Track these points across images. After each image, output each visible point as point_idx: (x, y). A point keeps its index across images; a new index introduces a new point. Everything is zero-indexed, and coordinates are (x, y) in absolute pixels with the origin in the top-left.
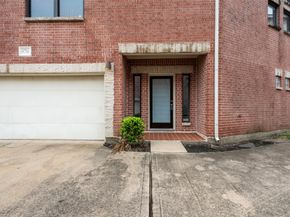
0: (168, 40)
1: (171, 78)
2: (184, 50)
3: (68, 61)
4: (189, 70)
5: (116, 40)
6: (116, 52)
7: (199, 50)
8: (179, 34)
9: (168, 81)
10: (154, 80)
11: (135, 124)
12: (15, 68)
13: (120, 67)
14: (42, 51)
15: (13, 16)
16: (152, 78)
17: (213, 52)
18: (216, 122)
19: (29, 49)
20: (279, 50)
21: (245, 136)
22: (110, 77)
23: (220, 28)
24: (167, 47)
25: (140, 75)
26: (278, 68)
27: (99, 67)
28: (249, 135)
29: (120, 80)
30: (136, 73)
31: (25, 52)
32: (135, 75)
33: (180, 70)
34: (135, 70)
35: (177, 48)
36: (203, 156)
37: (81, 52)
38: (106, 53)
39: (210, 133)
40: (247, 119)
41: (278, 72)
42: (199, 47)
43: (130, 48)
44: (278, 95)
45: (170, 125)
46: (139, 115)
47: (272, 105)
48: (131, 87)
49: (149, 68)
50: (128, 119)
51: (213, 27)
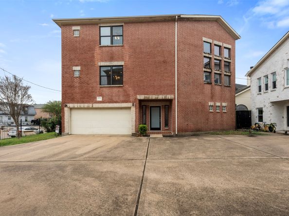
0: (157, 94)
1: (160, 107)
2: (163, 98)
3: (116, 102)
4: (168, 104)
5: (136, 94)
6: (136, 99)
7: (169, 98)
8: (161, 92)
9: (159, 108)
10: (152, 108)
11: (144, 127)
12: (95, 105)
13: (138, 105)
14: (106, 99)
15: (94, 84)
16: (151, 107)
17: (175, 99)
18: (176, 127)
19: (101, 98)
20: (212, 93)
21: (191, 133)
22: (133, 109)
23: (178, 89)
24: (156, 97)
25: (146, 106)
26: (211, 101)
27: (129, 105)
28: (193, 133)
29: (138, 110)
30: (144, 107)
31: (99, 99)
32: (143, 106)
33: (164, 104)
34: (143, 104)
35: (161, 97)
36: (174, 140)
37: (122, 98)
38: (132, 99)
39: (174, 131)
40: (192, 126)
41: (211, 103)
42: (169, 97)
43: (142, 97)
44: (211, 114)
45: (159, 129)
46: (145, 124)
47: (207, 119)
48: (141, 111)
49: (149, 103)
50: (141, 126)
51: (175, 89)
